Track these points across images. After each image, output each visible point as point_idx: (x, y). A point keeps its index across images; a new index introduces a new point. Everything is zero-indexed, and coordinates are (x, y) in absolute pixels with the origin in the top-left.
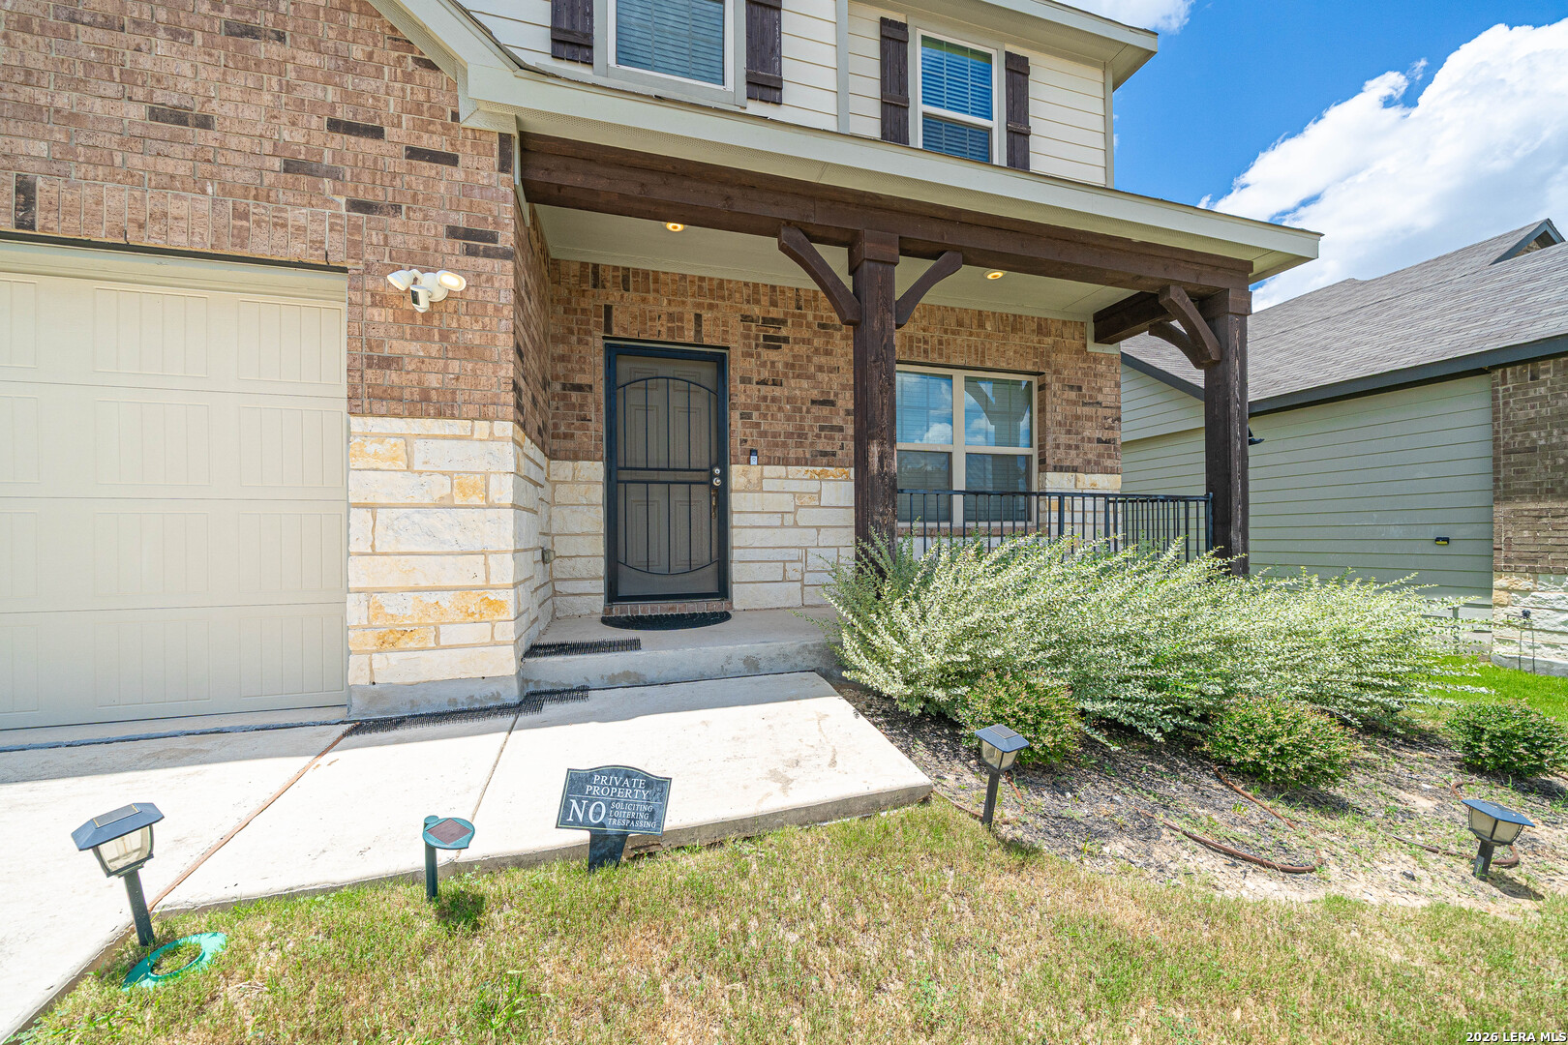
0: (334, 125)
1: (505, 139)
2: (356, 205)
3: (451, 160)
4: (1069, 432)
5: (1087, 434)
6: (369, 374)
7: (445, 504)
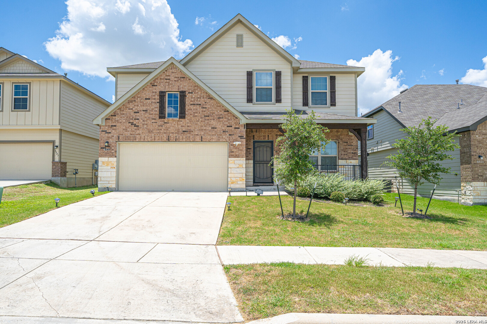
0: (228, 126)
1: (245, 125)
2: (229, 135)
3: (239, 128)
4: (345, 151)
5: (349, 152)
6: (231, 153)
7: (238, 168)
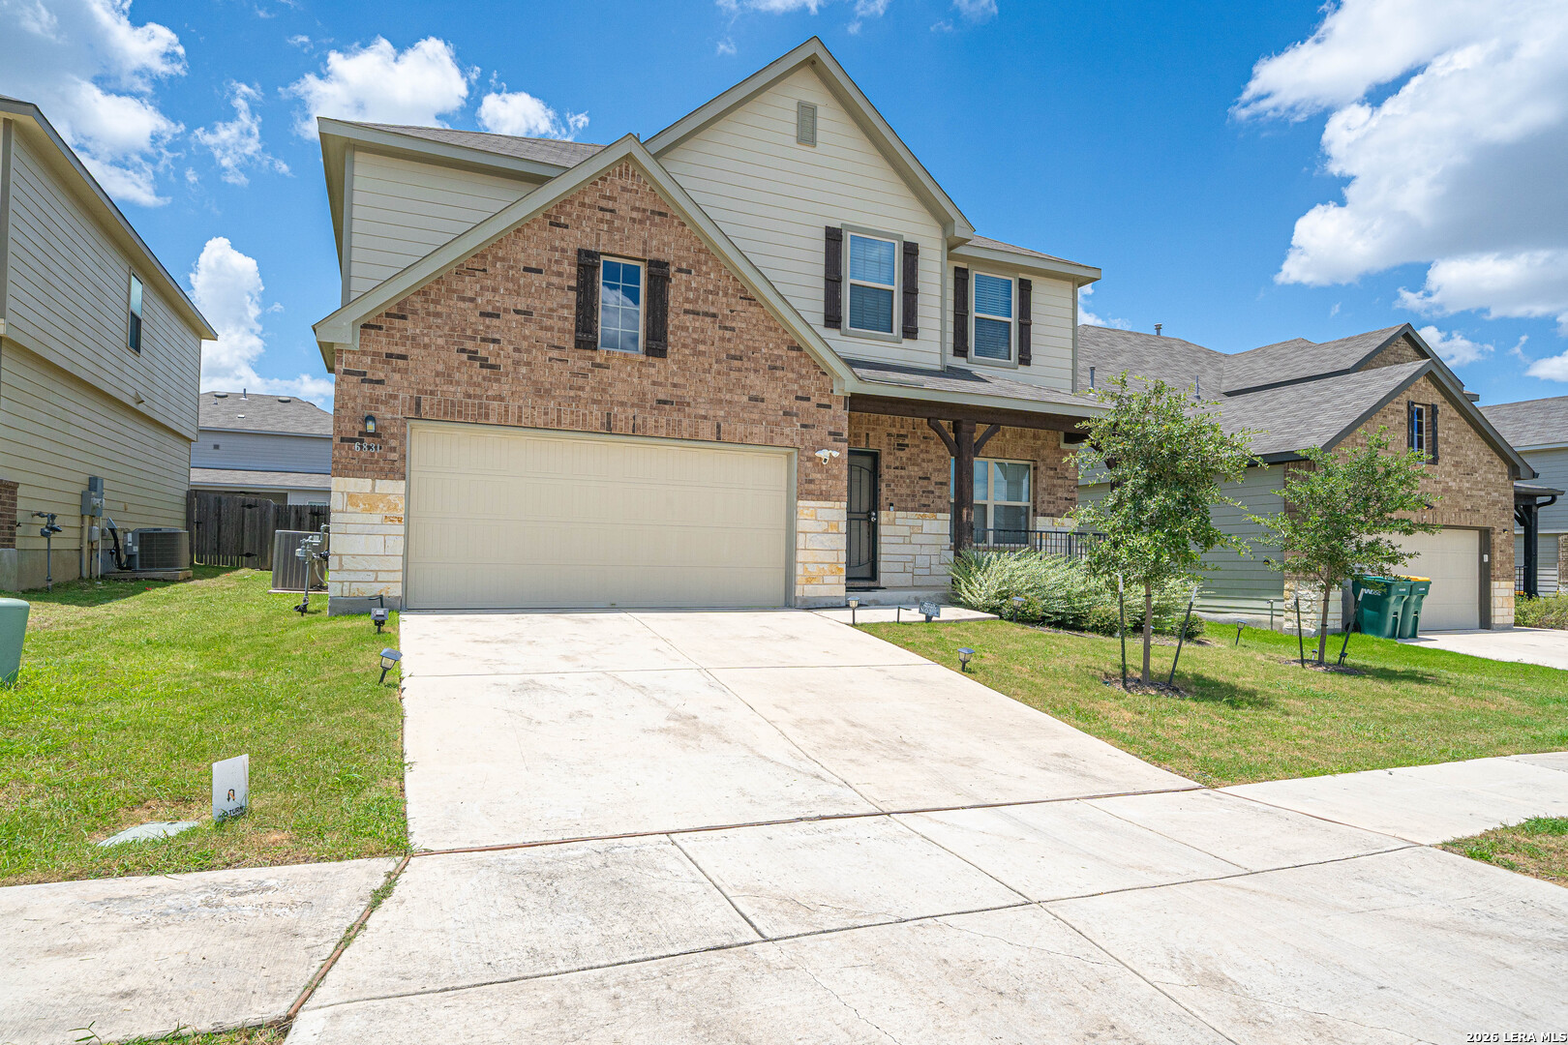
0: (797, 398)
1: (846, 398)
2: (803, 426)
3: (829, 407)
4: (1049, 494)
5: (1059, 495)
6: (806, 485)
7: (826, 532)
